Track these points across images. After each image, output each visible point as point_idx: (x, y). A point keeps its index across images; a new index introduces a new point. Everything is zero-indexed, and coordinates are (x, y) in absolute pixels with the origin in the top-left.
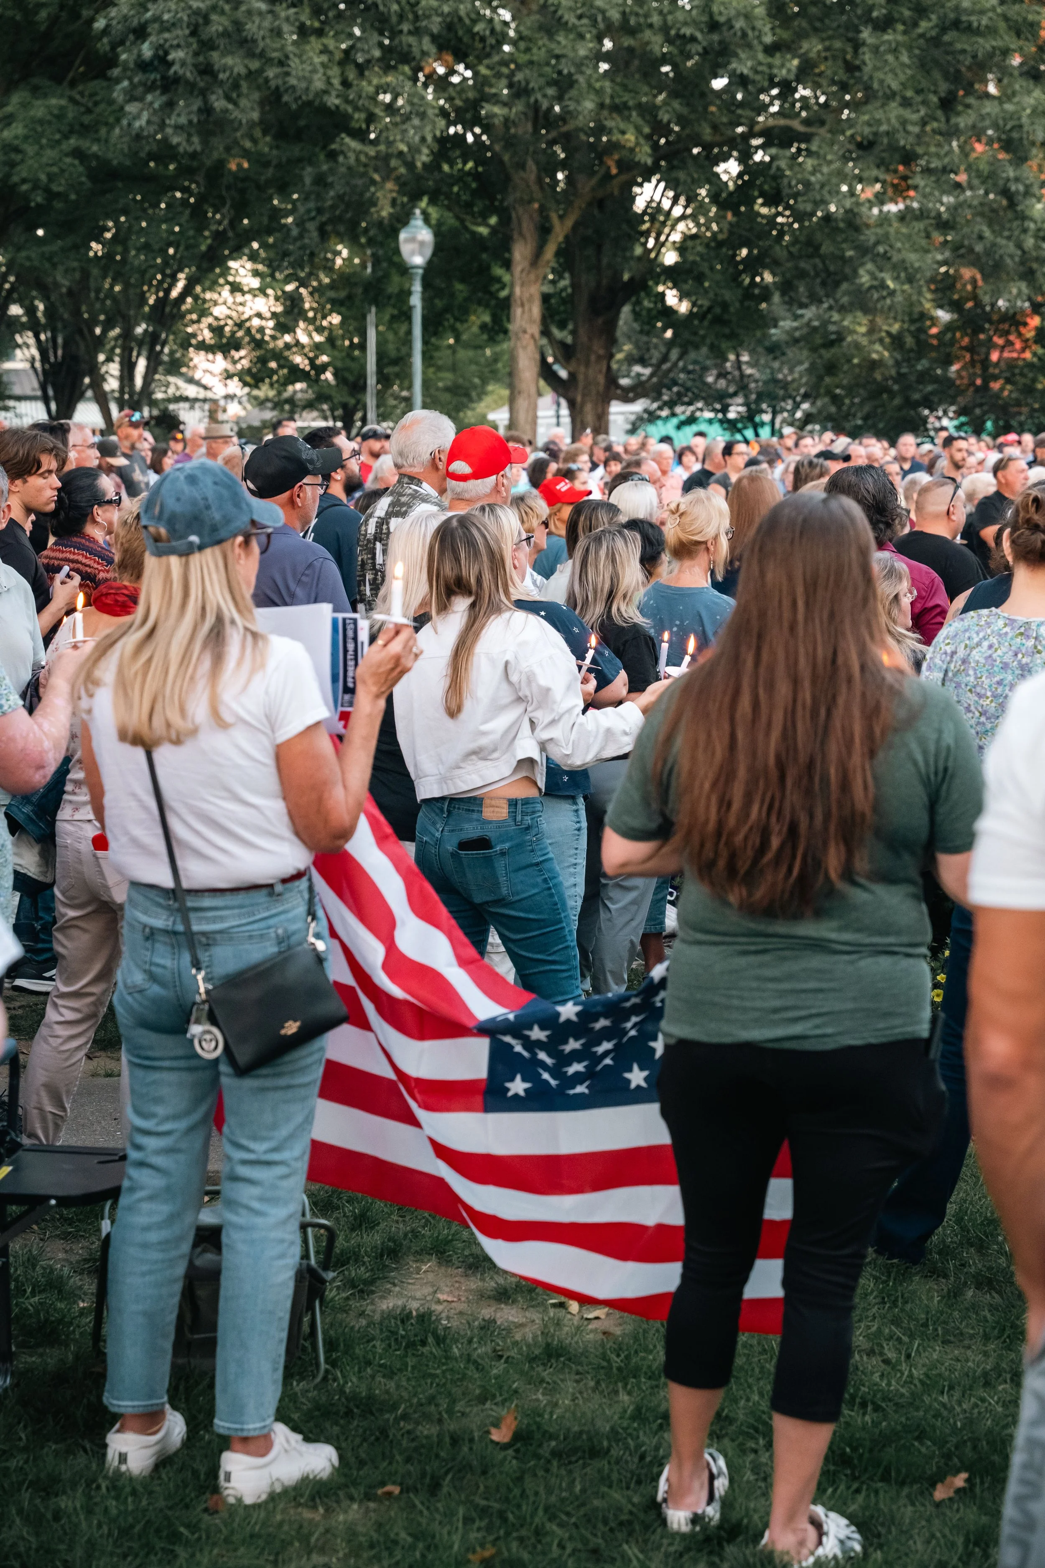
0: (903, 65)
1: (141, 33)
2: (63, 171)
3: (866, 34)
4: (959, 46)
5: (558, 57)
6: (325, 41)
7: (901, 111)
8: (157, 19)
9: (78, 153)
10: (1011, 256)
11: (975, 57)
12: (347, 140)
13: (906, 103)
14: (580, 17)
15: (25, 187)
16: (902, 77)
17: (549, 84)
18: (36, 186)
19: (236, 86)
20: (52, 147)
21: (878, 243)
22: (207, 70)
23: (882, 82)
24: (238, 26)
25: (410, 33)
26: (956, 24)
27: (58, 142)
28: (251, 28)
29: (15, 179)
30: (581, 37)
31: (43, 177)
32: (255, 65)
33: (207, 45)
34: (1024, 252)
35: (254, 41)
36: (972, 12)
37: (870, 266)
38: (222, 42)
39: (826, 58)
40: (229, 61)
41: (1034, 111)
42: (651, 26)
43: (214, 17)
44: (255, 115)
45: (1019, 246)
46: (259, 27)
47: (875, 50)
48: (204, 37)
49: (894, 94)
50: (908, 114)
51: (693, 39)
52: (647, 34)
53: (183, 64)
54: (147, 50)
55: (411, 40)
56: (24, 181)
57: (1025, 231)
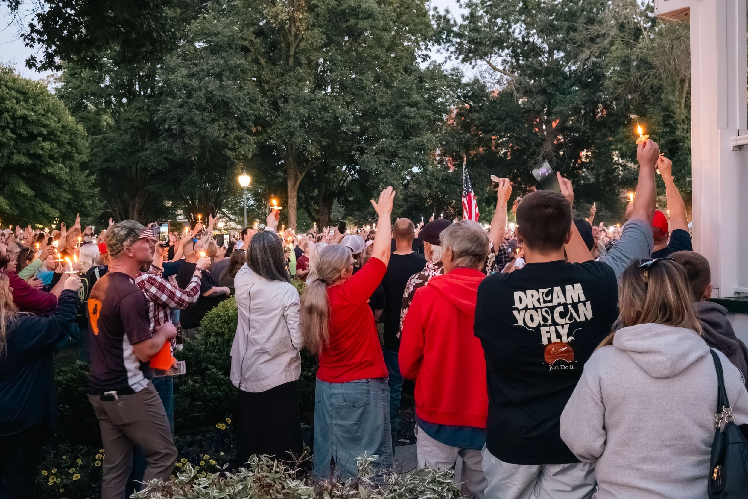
0: (390, 127)
1: (165, 121)
2: (161, 163)
3: (380, 119)
4: (406, 122)
5: (290, 127)
6: (219, 123)
7: (391, 141)
8: (169, 117)
9: (166, 158)
10: (423, 181)
11: (410, 125)
12: (227, 151)
13: (393, 138)
14: (296, 116)
15: (150, 168)
16: (390, 131)
17: (288, 134)
18: (153, 167)
19: (192, 136)
20: (158, 157)
21: (384, 178)
22: (183, 131)
23: (384, 132)
24: (192, 118)
25: (246, 120)
26: (405, 116)
27: (160, 155)
28: (195, 118)
29: (147, 166)
30: (297, 121)
31: (155, 165)
32: (197, 129)
33: (184, 124)
34: (427, 180)
35: (196, 123)
36: (409, 112)
37: (382, 185)
38: (187, 123)
39: (371, 127)
40: (189, 128)
41: (428, 140)
42: (318, 117)
43: (185, 116)
44: (198, 144)
45: (425, 178)
46: (198, 118)
47: (383, 123)
48: (182, 122)
49: (388, 136)
50: (392, 142)
51: (330, 121)
52: (317, 120)
53: (176, 130)
54: (166, 126)
55: (246, 122)
56: (149, 166)
57: (427, 174)
